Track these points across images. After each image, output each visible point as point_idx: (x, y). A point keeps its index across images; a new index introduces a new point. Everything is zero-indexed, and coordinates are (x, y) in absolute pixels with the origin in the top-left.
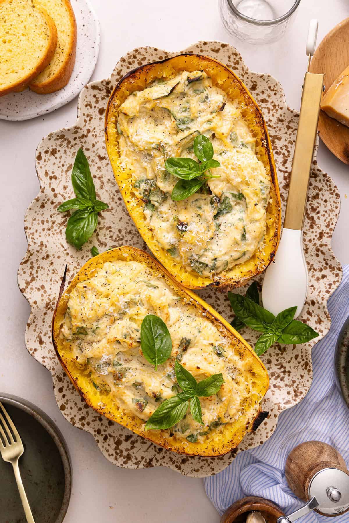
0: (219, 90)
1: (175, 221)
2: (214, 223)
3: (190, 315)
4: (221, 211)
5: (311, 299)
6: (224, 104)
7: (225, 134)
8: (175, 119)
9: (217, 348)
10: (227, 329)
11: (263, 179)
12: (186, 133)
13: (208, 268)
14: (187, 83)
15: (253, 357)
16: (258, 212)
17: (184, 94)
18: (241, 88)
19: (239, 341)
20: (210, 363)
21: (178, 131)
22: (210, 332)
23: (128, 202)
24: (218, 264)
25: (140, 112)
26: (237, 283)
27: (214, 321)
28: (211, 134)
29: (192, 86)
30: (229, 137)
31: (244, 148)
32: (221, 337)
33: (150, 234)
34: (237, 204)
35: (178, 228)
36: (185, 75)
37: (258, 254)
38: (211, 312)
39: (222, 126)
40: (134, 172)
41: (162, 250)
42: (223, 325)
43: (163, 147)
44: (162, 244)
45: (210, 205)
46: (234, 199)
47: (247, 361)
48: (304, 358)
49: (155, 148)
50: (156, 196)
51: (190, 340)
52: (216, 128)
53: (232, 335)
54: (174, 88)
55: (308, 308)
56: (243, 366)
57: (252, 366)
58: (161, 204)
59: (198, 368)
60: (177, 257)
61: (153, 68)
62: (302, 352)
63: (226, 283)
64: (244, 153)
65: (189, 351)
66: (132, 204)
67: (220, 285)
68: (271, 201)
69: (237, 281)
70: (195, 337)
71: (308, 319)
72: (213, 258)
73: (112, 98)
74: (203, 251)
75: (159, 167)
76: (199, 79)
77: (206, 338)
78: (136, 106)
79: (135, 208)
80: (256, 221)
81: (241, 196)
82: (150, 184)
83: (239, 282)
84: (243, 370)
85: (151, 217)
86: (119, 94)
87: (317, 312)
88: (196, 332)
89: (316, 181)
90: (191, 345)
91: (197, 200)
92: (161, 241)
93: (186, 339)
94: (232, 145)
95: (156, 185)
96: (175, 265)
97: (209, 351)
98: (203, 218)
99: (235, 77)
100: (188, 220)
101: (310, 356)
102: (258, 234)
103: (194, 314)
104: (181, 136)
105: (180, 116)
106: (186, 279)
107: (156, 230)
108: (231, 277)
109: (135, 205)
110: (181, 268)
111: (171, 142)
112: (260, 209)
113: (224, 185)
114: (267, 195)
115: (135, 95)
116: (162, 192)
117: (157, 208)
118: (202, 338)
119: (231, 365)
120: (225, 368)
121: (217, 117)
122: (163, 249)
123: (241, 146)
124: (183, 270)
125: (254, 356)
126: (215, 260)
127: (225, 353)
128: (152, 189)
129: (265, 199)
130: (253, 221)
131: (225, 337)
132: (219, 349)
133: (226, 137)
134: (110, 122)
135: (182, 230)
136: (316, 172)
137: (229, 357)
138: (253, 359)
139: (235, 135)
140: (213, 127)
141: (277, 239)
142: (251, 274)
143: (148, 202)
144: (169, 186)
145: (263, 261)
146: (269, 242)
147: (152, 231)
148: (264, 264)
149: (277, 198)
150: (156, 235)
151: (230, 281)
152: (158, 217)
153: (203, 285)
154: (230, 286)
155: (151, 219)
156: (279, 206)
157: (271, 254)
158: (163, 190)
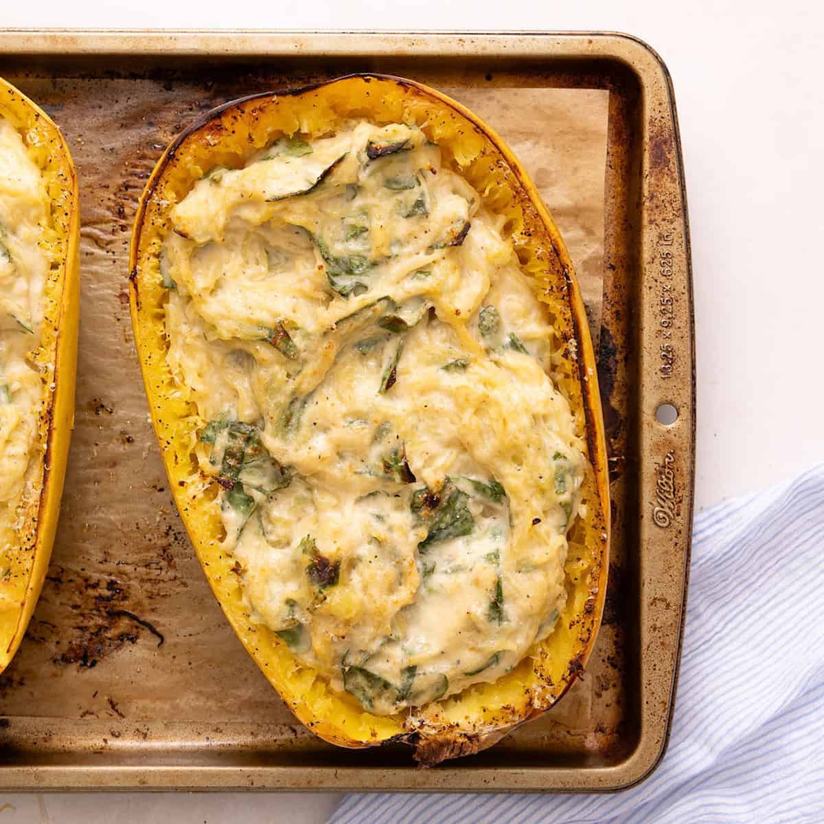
0: (460, 182)
1: (304, 551)
2: (419, 564)
4: (440, 530)
6: (468, 226)
7: (463, 314)
8: (327, 260)
11: (563, 448)
12: (355, 303)
13: (387, 694)
14: (365, 158)
16: (543, 542)
17: (355, 189)
18: (518, 185)
21: (332, 294)
23: (182, 484)
24: (418, 682)
25: (226, 229)
26: (470, 738)
28: (423, 310)
29: (381, 169)
30: (477, 320)
31: (515, 353)
33: (232, 582)
34: (488, 512)
36: (363, 133)
37: (537, 660)
39: (457, 288)
40: (203, 398)
41: (262, 632)
43: (287, 338)
44: (262, 616)
45: (408, 510)
46: (478, 497)
49: (264, 340)
50: (259, 472)
52: (441, 294)
54: (327, 173)
58: (270, 498)
60: (306, 652)
61: (272, 106)
63: (440, 738)
66: (192, 491)
67: (422, 743)
68: (583, 511)
69: (471, 732)
72: (405, 665)
73: (154, 188)
74: (379, 641)
76: (400, 150)
78: (217, 214)
79: (200, 502)
80: (536, 567)
81: (497, 492)
82: (244, 438)
83: (476, 736)
85: (241, 530)
86: (174, 173)
91: (373, 494)
94: (483, 344)
95: (259, 442)
99: (501, 152)
100: (342, 553)
102: (537, 605)
104: (340, 308)
105: (339, 249)
106: (325, 716)
107: (250, 572)
108: (453, 721)
109: (200, 495)
110: (317, 681)
111: (311, 325)
112: (548, 534)
113: (453, 456)
114: (573, 494)
115: (216, 182)
116: (275, 462)
117: (259, 508)
121: (443, 263)
122: (266, 628)
123: (509, 349)
124: (321, 686)
126: (411, 670)
128: (248, 450)
129: (567, 507)
130: (525, 565)
133: (467, 323)
134: (146, 255)
139: (492, 315)
140: (432, 290)
141: (592, 622)
142: (511, 717)
143: (233, 487)
144: (297, 450)
145: (550, 683)
146: (570, 628)
147: (240, 575)
148: (550, 690)
149: (600, 505)
150: (249, 585)
151: (452, 732)
152: (261, 532)
153: (372, 740)
154: (451, 747)
155: (238, 539)
156: (603, 528)
157: (571, 662)
158: (277, 459)
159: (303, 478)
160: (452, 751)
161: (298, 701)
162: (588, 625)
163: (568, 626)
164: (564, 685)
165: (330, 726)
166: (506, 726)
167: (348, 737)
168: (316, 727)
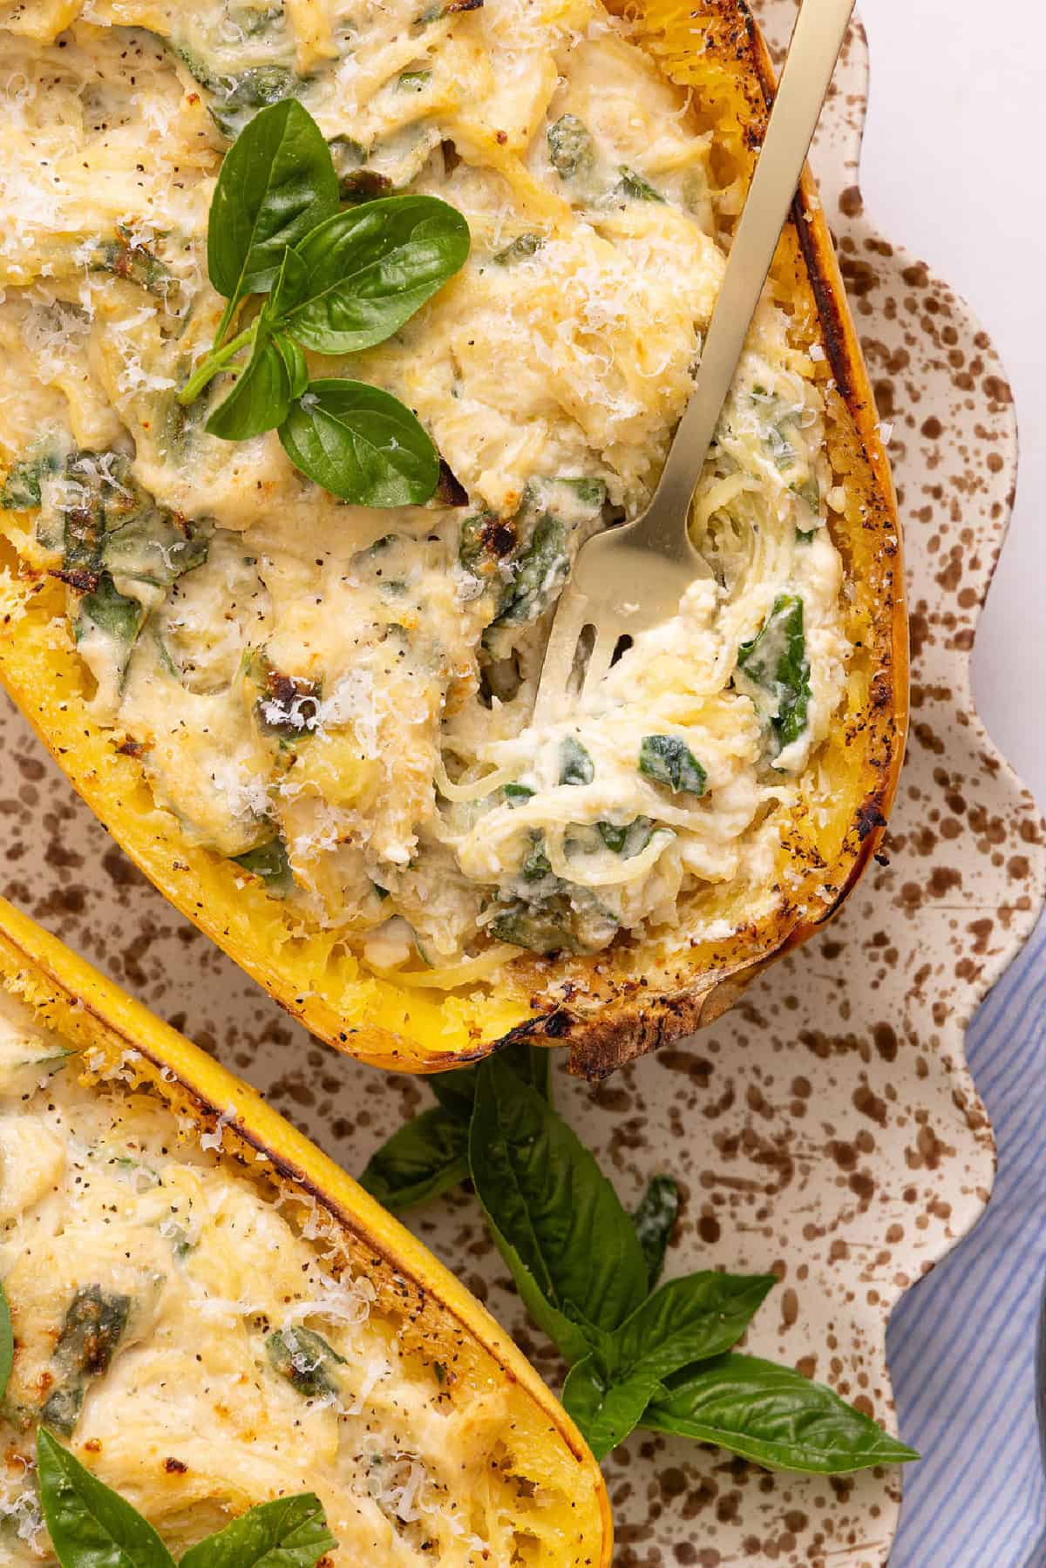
1: (247, 674)
3: (131, 1154)
5: (875, 1020)
7: (514, 140)
8: (205, 84)
9: (292, 1343)
10: (348, 1226)
15: (506, 1388)
19: (424, 1293)
20: (250, 1436)
22: (246, 1249)
26: (673, 1005)
27: (274, 1178)
28: (422, 150)
30: (543, 147)
31: (635, 205)
32: (315, 1272)
33: (124, 774)
35: (262, 714)
38: (251, 1126)
39: (490, 91)
41: (205, 860)
42: (322, 1201)
43: (145, 257)
44: (202, 827)
45: (455, 566)
47: (471, 1412)
48: (848, 1375)
49: (100, 267)
50: (141, 545)
51: (125, 1302)
52: (459, 110)
53: (381, 1257)
55: (863, 1077)
56: (449, 1441)
57: (508, 1440)
58: (173, 592)
59: (175, 1467)
62: (833, 1343)
64: (638, 237)
65: (128, 1369)
67: (577, 1031)
70: (158, 1284)
71: (866, 1143)
75: (135, 374)
77: (223, 1284)
82: (96, 481)
83: (686, 999)
84: (450, 1463)
85: (126, 670)
87: (912, 1094)
88: (160, 1251)
89: (866, 310)
90: (132, 1332)
91: (382, 543)
92: (193, 807)
93: (97, 1300)
94: (566, 196)
95: (131, 483)
96: (298, 942)
97: (240, 1366)
98: (421, 645)
100: (323, 665)
101: (879, 1360)
103: (155, 1146)
105: (229, 60)
106: (365, 1016)
107: (161, 747)
110: (337, 952)
113: (537, 443)
116: (169, 517)
117: (154, 618)
118: (197, 1288)
119: (381, 1441)
120: (347, 1463)
121: (451, 47)
122: (213, 854)
123: (621, 197)
124: (348, 961)
125: (513, 1379)
127: (341, 1370)
128: (112, 505)
131: (336, 1271)
132: (304, 1349)
133: (524, 156)
135: (284, 728)
136: (863, 256)
137: (365, 1390)
138: (509, 1399)
139: (574, 133)
140: (439, 104)
141: (891, 722)
142: (750, 946)
143: (96, 584)
144: (209, 482)
145: (817, 861)
146: (848, 744)
147: (139, 757)
148: (822, 877)
149: (874, 478)
150: (163, 774)
151: (634, 998)
152: (167, 667)
153: (473, 1045)
154: (638, 1032)
155: (122, 688)
156: (887, 526)
157: (860, 814)
158: (174, 507)
159: (234, 537)
160: (643, 1037)
161: (304, 994)
162: (882, 730)
163: (842, 741)
164: (850, 863)
165: (381, 1034)
166: (743, 965)
167: (423, 1049)
168: (352, 1041)
